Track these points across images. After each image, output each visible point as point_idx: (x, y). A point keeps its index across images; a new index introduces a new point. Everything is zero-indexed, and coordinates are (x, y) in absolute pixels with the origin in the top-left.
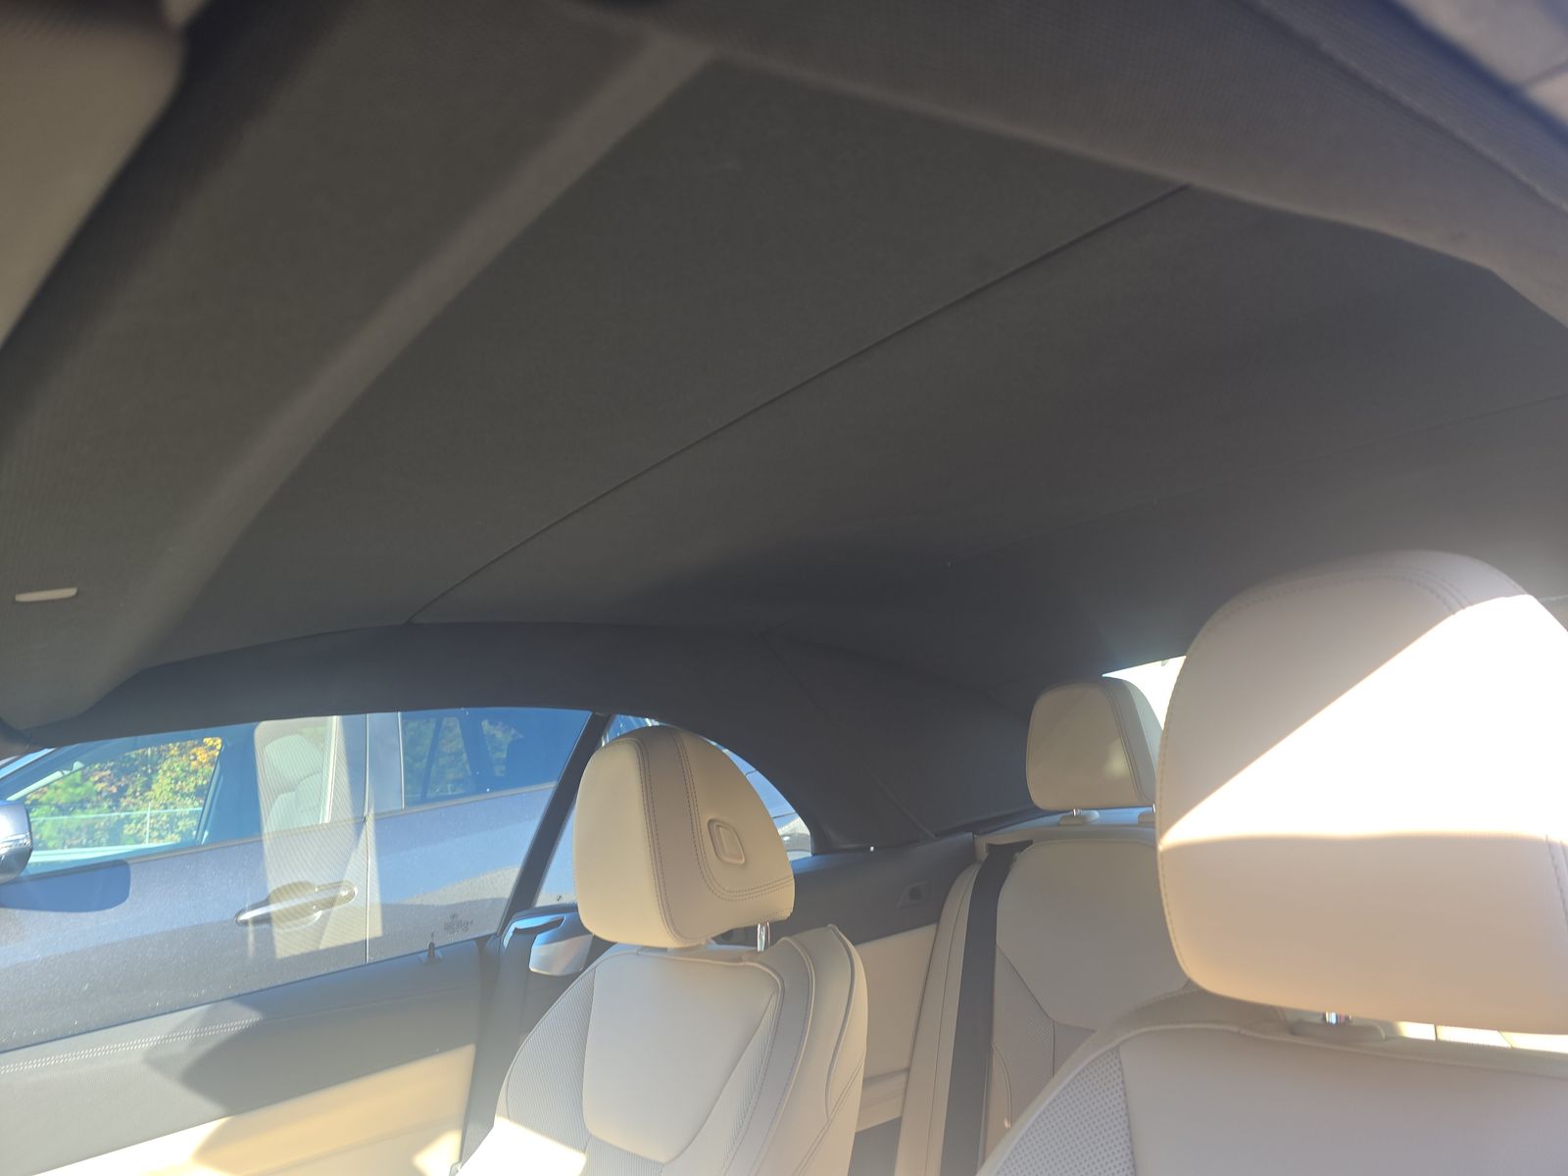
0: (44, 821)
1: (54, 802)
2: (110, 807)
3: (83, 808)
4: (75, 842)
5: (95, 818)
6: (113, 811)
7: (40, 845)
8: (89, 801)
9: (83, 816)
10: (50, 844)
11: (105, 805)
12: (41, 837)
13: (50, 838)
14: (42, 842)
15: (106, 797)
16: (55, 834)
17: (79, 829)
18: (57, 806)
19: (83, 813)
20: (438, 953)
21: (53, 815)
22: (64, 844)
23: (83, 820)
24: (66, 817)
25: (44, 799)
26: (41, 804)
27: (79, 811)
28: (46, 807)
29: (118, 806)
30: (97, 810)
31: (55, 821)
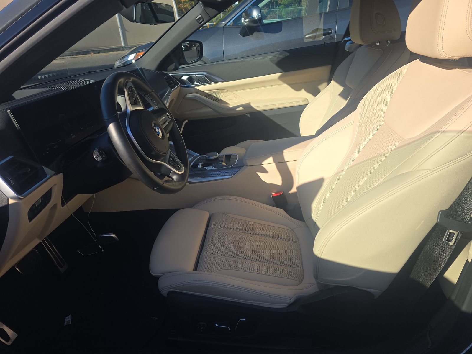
0: (282, 10)
1: (284, 4)
2: (298, 5)
3: (291, 6)
4: (290, 16)
5: (294, 9)
6: (298, 7)
7: (282, 17)
8: (293, 3)
9: (291, 8)
10: (284, 17)
11: (297, 5)
12: (282, 14)
13: (284, 15)
14: (282, 16)
15: (297, 2)
16: (285, 14)
17: (290, 12)
18: (285, 5)
19: (291, 7)
20: (326, 45)
21: (284, 8)
22: (287, 16)
23: (291, 9)
24: (287, 9)
25: (282, 3)
26: (281, 4)
27: (290, 6)
28: (282, 5)
29: (300, 5)
30: (294, 6)
31: (285, 10)
